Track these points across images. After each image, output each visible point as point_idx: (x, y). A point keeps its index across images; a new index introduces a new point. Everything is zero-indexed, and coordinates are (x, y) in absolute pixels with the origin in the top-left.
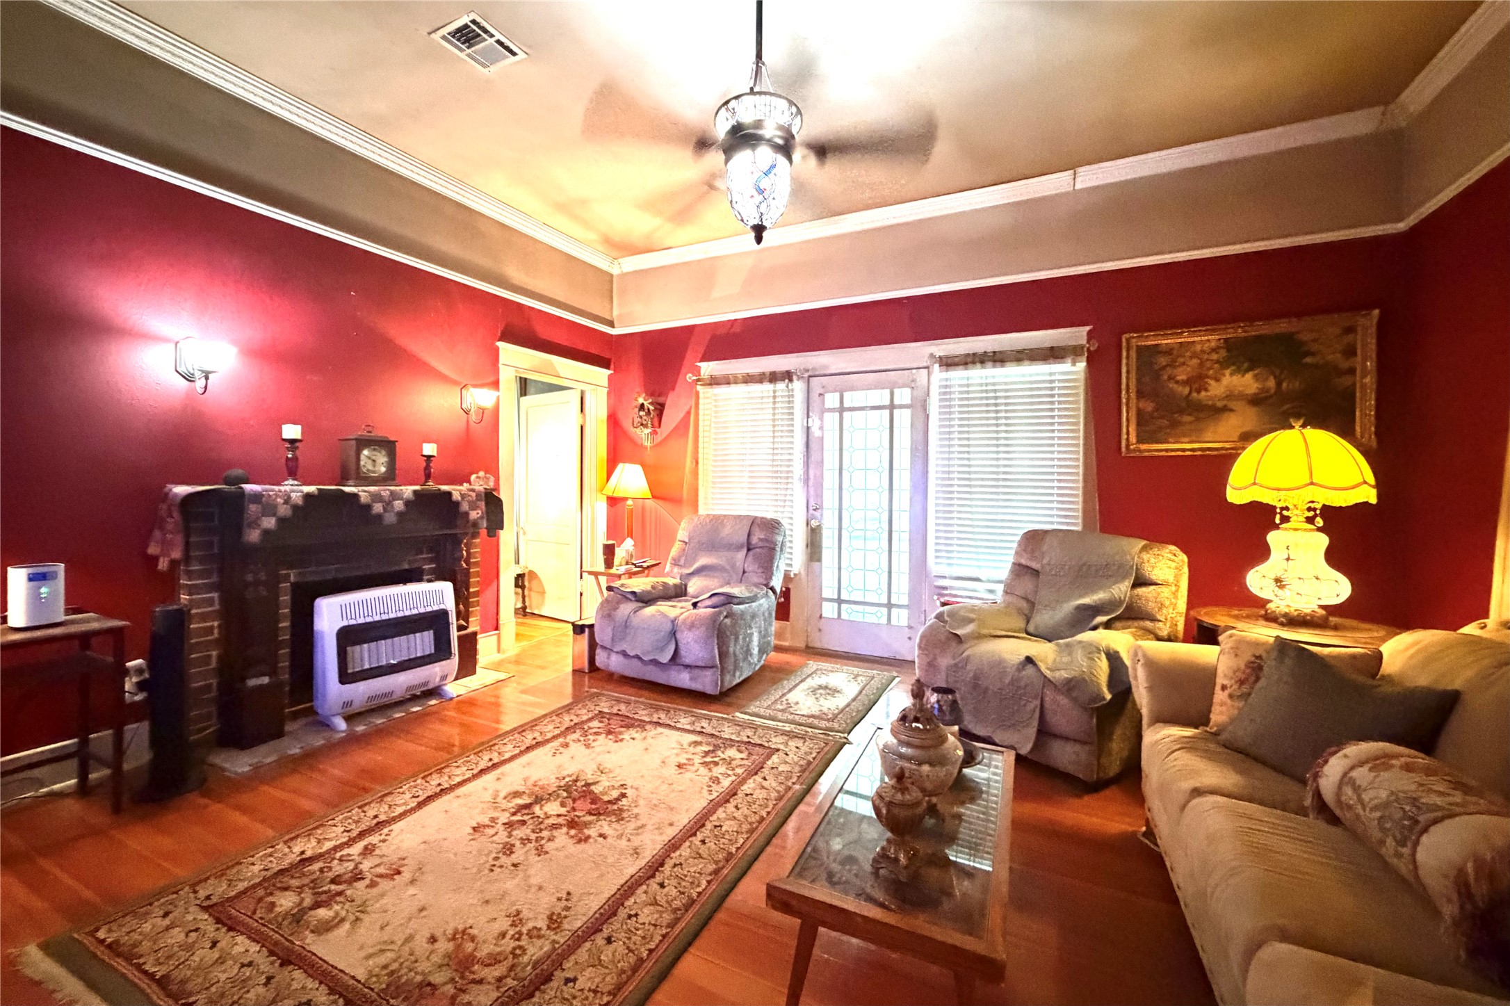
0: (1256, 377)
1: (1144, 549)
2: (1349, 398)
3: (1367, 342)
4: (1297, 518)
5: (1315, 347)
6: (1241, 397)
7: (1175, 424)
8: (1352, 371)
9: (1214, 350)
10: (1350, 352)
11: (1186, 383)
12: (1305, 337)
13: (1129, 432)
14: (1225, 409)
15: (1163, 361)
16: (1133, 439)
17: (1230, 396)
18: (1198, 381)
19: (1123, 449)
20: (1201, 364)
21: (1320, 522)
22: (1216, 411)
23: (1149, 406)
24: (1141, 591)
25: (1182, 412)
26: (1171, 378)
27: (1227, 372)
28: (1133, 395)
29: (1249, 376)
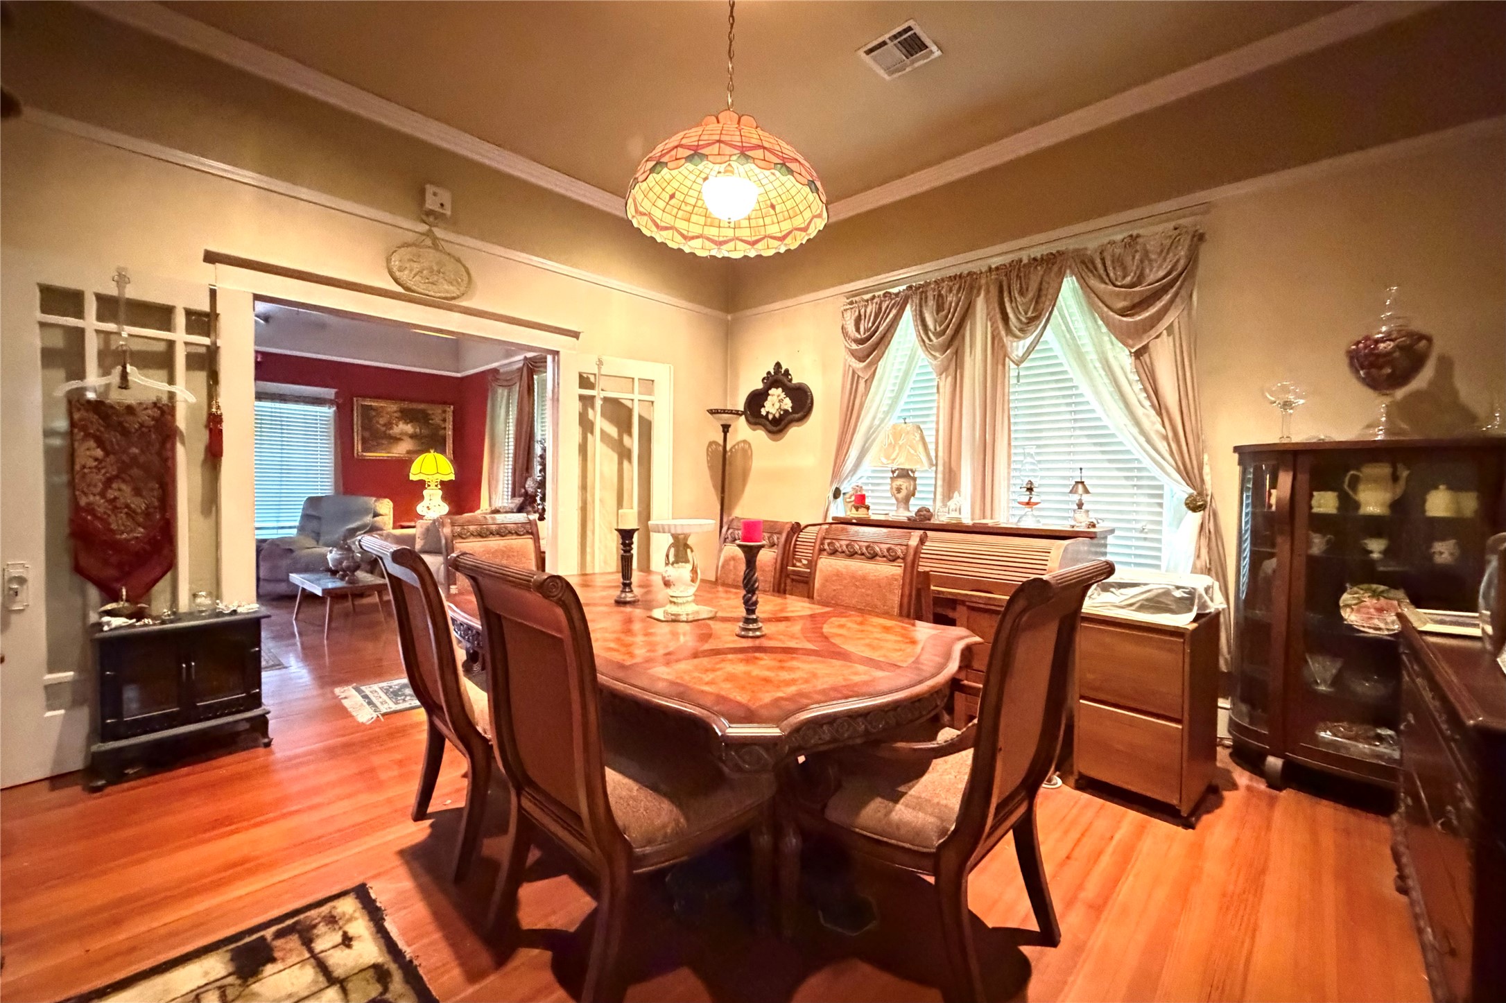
0: (412, 426)
1: (375, 501)
2: (444, 439)
3: (450, 417)
4: (433, 485)
5: (433, 417)
6: (406, 434)
7: (378, 444)
8: (445, 428)
9: (396, 412)
10: (444, 420)
11: (384, 425)
12: (430, 412)
13: (358, 447)
14: (400, 439)
15: (374, 413)
16: (360, 450)
17: (402, 434)
18: (389, 425)
19: (355, 455)
20: (391, 416)
21: (439, 487)
22: (396, 439)
23: (367, 434)
24: (377, 519)
25: (382, 438)
26: (378, 422)
27: (401, 422)
28: (360, 428)
29: (409, 426)
